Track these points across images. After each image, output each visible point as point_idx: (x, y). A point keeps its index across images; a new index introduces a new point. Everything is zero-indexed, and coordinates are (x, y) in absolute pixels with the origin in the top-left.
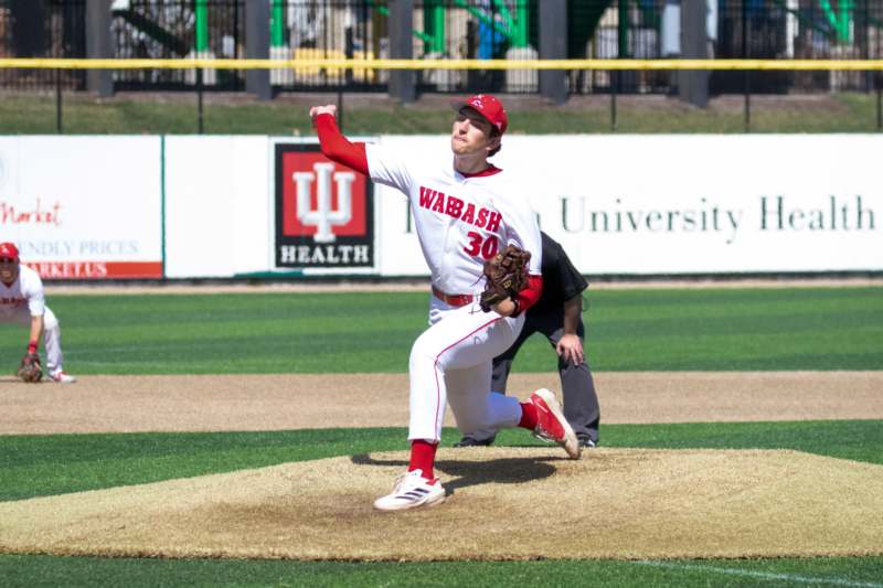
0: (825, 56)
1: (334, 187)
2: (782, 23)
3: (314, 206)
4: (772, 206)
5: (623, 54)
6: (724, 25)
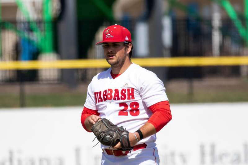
0: (238, 55)
2: (209, 37)
4: (208, 150)
6: (175, 37)
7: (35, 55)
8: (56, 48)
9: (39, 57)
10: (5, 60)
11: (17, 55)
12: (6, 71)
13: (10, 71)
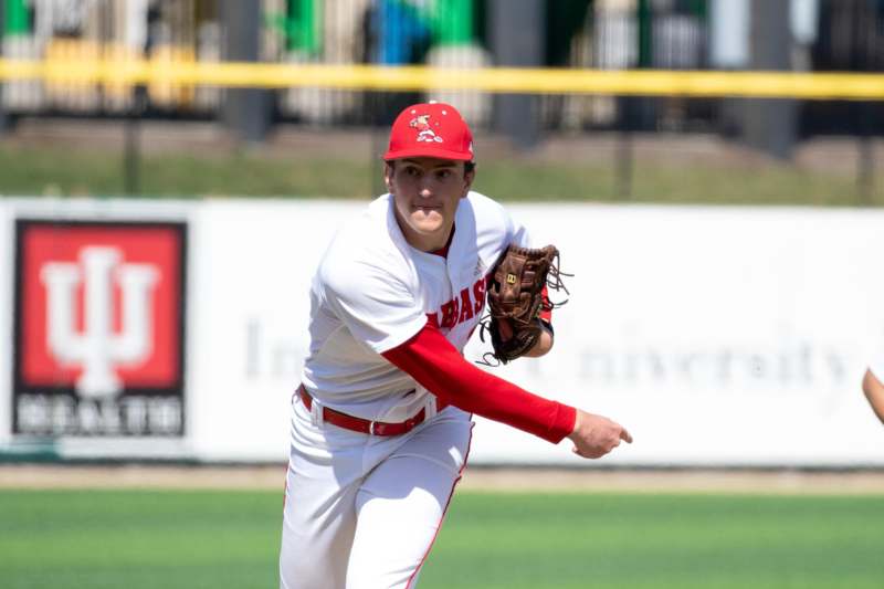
1: (117, 296)
3: (80, 324)
5: (645, 58)
6: (826, 14)
7: (418, 50)
8: (482, 32)
9: (432, 55)
10: (333, 61)
11: (367, 47)
12: (334, 92)
13: (345, 92)
